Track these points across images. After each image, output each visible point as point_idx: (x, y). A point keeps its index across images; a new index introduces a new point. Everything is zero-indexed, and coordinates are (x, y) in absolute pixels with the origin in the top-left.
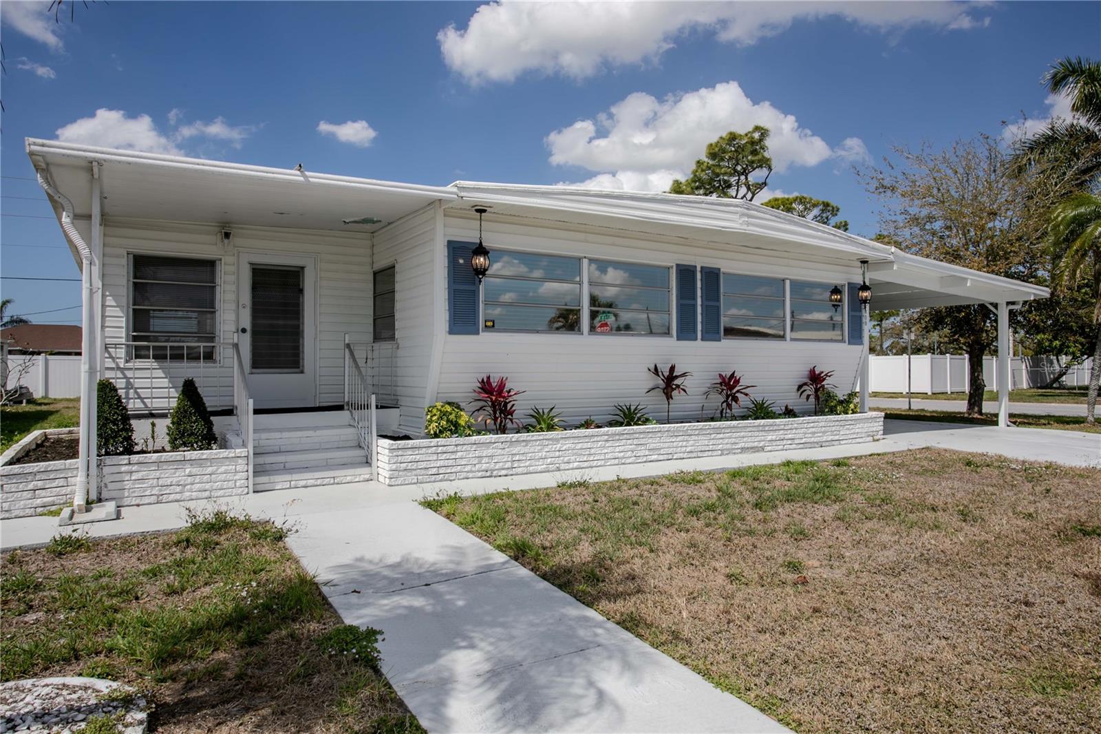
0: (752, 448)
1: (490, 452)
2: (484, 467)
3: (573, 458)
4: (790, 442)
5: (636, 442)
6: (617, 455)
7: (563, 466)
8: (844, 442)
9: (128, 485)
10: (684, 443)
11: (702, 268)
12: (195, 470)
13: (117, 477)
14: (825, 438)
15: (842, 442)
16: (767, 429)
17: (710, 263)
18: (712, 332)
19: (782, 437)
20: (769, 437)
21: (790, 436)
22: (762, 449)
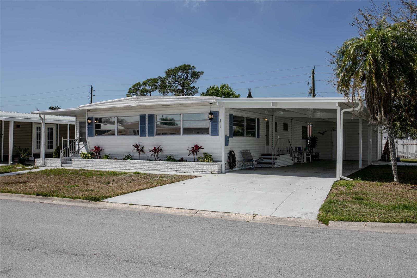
0: (156, 170)
1: (89, 163)
2: (88, 166)
3: (105, 166)
4: (170, 169)
5: (120, 164)
6: (115, 167)
7: (103, 168)
8: (195, 172)
9: (48, 163)
10: (133, 166)
11: (148, 115)
12: (54, 162)
13: (46, 162)
14: (185, 170)
15: (194, 172)
16: (160, 164)
17: (151, 113)
18: (151, 134)
19: (167, 167)
20: (162, 167)
21: (170, 167)
22: (159, 170)
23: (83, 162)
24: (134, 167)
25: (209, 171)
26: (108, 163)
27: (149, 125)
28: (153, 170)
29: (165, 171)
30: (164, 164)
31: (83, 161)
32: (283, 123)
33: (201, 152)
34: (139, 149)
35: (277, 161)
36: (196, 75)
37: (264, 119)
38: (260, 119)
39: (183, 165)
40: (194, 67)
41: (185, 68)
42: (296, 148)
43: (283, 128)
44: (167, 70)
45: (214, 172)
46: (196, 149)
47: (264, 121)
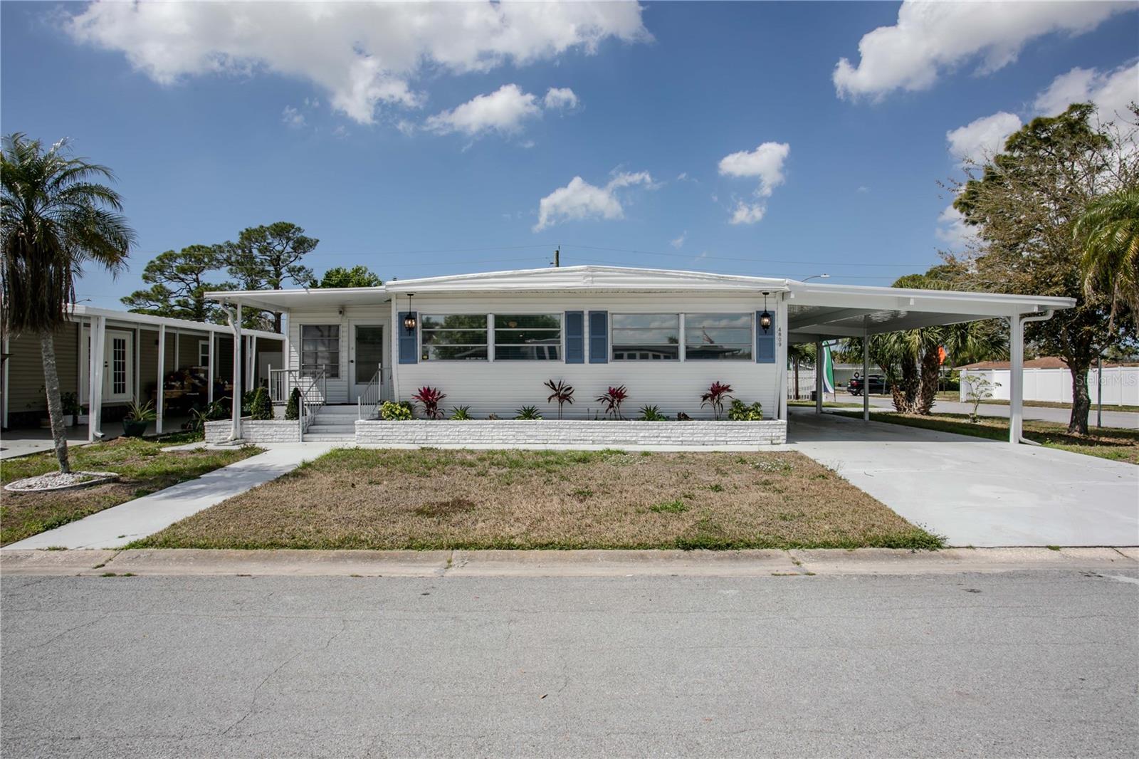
1: (412, 429)
3: (468, 437)
4: (665, 439)
5: (516, 430)
6: (501, 437)
7: (461, 441)
8: (732, 443)
9: (252, 433)
10: (557, 434)
11: (590, 312)
12: (277, 429)
13: (248, 430)
14: (706, 439)
15: (729, 443)
16: (638, 428)
17: (598, 307)
18: (598, 356)
19: (656, 435)
20: (642, 435)
21: (665, 435)
22: (635, 442)
23: (394, 430)
24: (560, 438)
25: (766, 440)
26: (477, 430)
28: (615, 442)
29: (650, 443)
30: (647, 428)
31: (394, 426)
36: (303, 245)
39: (701, 427)
40: (299, 229)
41: (282, 230)
44: (244, 231)
45: (778, 442)
46: (717, 391)
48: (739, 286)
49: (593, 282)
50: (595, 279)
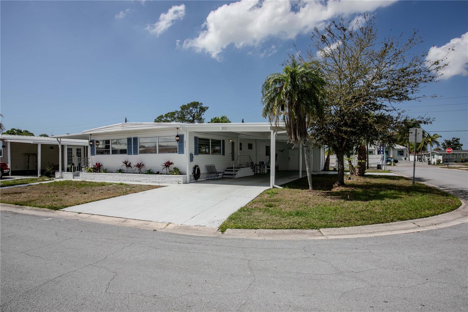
0: (138, 181)
1: (91, 176)
2: (90, 178)
4: (148, 181)
11: (133, 138)
14: (159, 181)
16: (141, 176)
17: (135, 136)
18: (136, 153)
19: (146, 179)
20: (142, 179)
21: (148, 179)
22: (141, 181)
24: (123, 179)
25: (177, 182)
26: (105, 176)
27: (134, 146)
28: (136, 181)
29: (145, 182)
30: (144, 176)
31: (88, 174)
32: (247, 143)
33: (172, 167)
34: (128, 164)
35: (238, 173)
36: (203, 110)
37: (229, 140)
38: (225, 141)
39: (158, 177)
40: (201, 104)
41: (195, 105)
42: (260, 162)
43: (248, 148)
44: (182, 106)
45: (180, 183)
46: (168, 164)
47: (229, 142)
48: (164, 126)
49: (123, 128)
50: (124, 127)
